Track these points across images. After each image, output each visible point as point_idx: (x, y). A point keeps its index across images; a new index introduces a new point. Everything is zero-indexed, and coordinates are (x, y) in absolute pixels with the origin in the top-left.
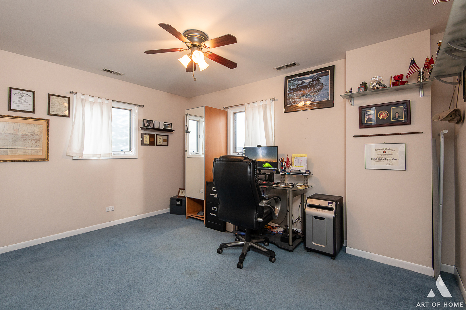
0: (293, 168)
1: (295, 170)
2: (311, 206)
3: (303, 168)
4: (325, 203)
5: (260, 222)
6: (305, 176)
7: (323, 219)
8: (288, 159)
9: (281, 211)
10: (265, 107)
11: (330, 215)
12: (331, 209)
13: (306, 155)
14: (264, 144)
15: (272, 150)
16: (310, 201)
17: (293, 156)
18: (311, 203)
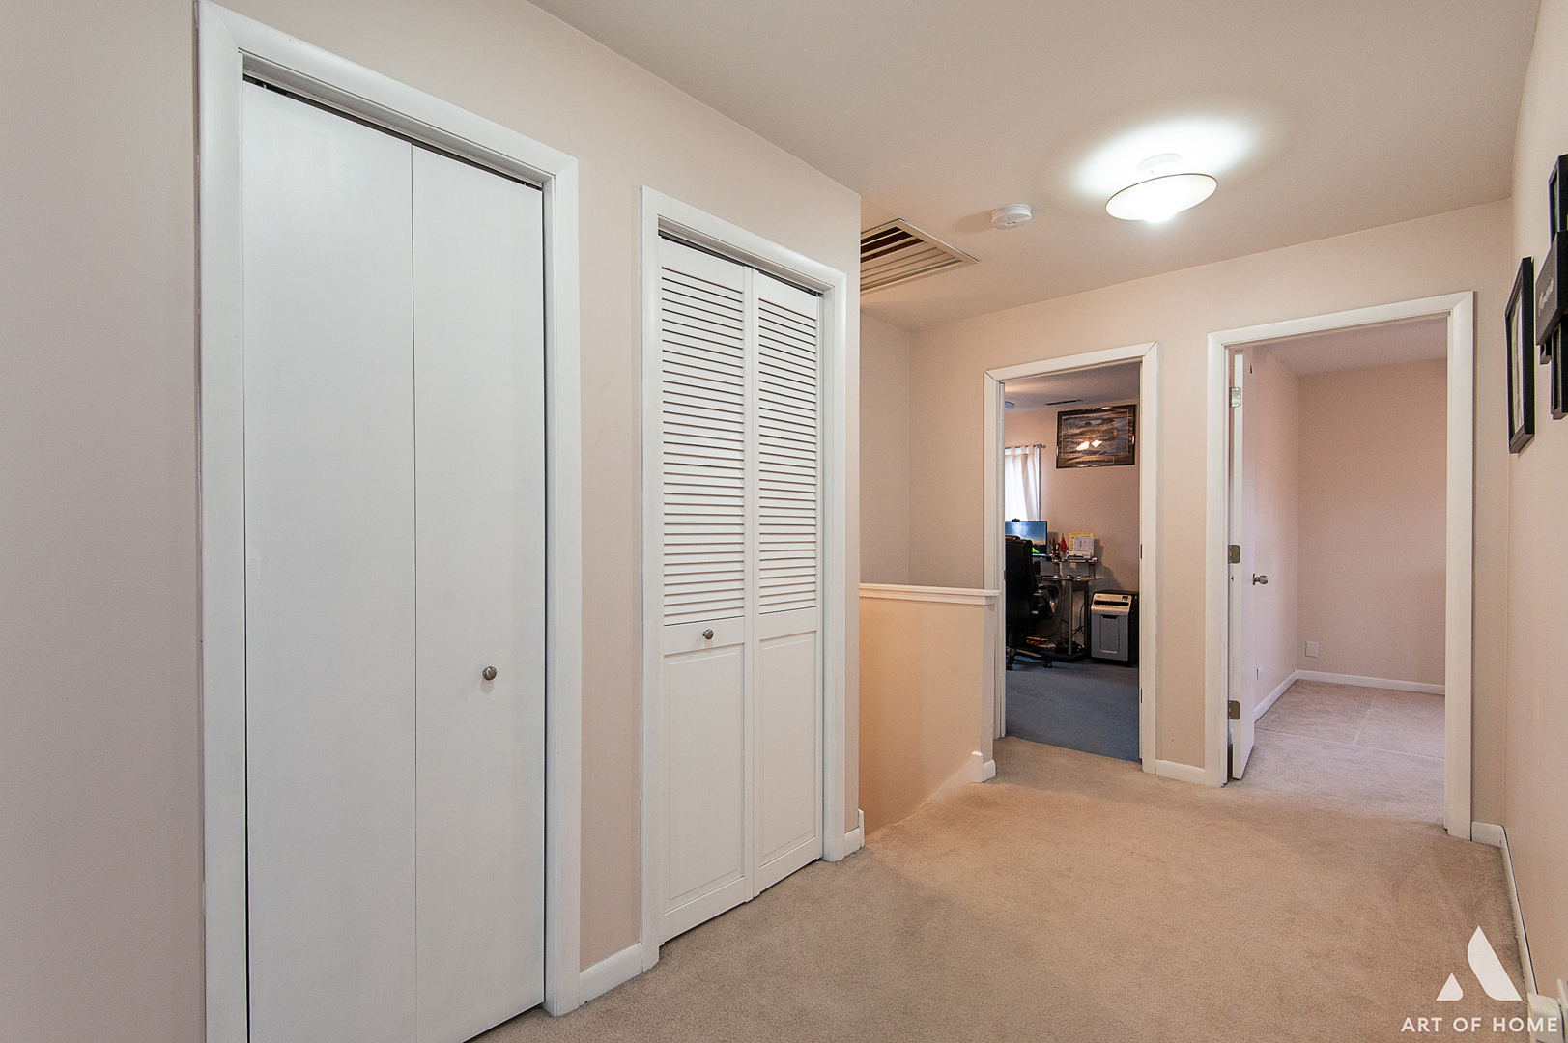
0: (1072, 553)
1: (1075, 556)
2: (1098, 603)
3: (1087, 552)
4: (1119, 598)
5: (1035, 615)
6: (1090, 564)
7: (1115, 617)
8: (1063, 540)
9: (1057, 607)
10: (1026, 456)
11: (1126, 610)
12: (1126, 604)
13: (1091, 535)
14: (1024, 517)
15: (1036, 526)
16: (1096, 597)
17: (1071, 536)
18: (1098, 599)
